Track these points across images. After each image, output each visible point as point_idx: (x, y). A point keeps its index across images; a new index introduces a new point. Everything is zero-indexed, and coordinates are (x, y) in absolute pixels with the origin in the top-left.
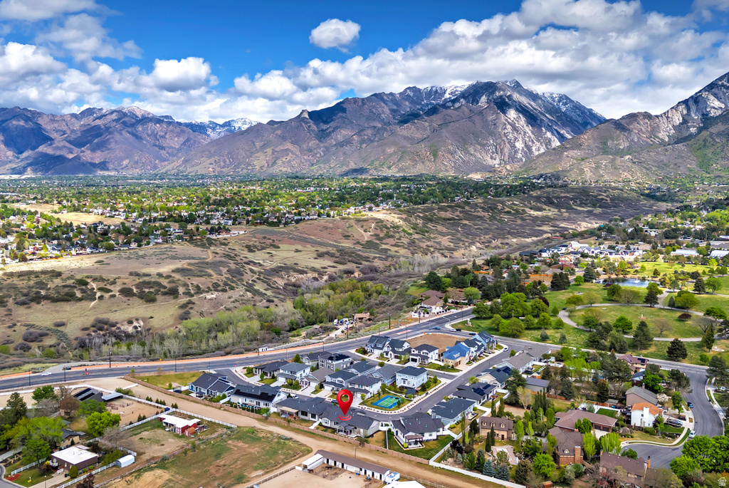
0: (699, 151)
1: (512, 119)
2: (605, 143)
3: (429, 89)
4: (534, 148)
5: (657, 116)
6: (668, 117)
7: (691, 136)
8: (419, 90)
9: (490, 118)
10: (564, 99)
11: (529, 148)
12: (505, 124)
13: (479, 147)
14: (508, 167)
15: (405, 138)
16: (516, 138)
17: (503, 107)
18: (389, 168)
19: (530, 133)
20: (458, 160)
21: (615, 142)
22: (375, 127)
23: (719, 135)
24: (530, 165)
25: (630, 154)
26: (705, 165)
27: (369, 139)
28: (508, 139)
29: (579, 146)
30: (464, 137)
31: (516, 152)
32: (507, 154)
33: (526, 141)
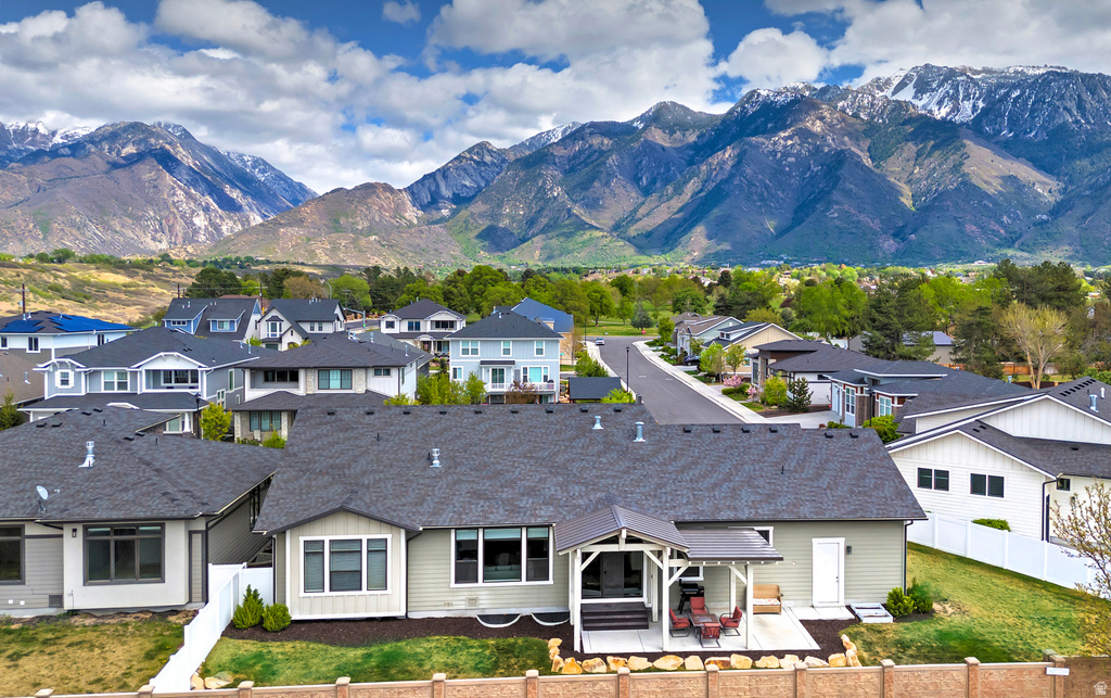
0: (461, 235)
2: (336, 221)
4: (224, 228)
5: (400, 190)
7: (442, 220)
8: (2, 126)
9: (147, 176)
10: (260, 162)
11: (217, 228)
12: (174, 188)
13: (131, 222)
14: (190, 249)
19: (215, 205)
20: (91, 238)
21: (350, 220)
23: (481, 215)
24: (226, 247)
25: (376, 234)
28: (180, 211)
29: (300, 222)
30: (100, 203)
31: (196, 231)
32: (180, 235)
33: (210, 216)
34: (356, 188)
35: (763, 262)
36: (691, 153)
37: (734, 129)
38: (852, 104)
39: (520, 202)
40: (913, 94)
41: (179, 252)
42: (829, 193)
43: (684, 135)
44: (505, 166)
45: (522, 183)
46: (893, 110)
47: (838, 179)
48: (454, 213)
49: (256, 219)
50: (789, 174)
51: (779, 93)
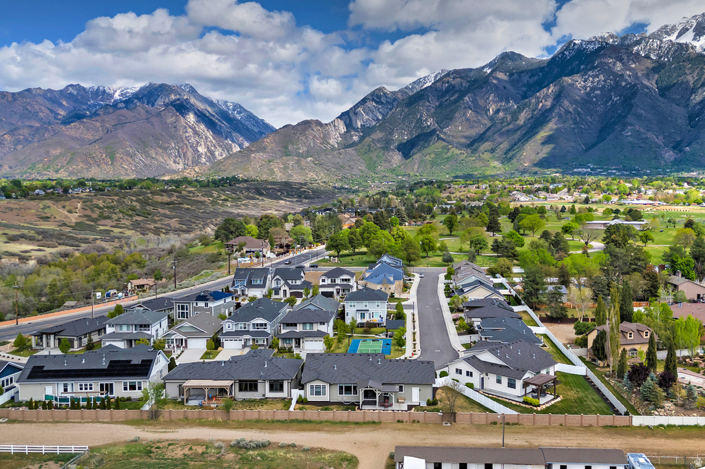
0: (366, 155)
1: (192, 123)
2: (286, 148)
3: (96, 88)
4: (217, 153)
5: (326, 124)
6: (335, 126)
7: (353, 144)
8: (84, 89)
9: (170, 120)
10: (237, 107)
11: (212, 153)
12: (186, 128)
13: (161, 151)
14: (197, 170)
15: (73, 139)
16: (198, 143)
17: (181, 110)
18: (57, 171)
19: (211, 137)
20: (139, 163)
21: (295, 146)
22: (31, 127)
23: (379, 141)
24: (218, 167)
25: (311, 157)
26: (372, 167)
27: (26, 140)
28: (190, 143)
29: (264, 149)
30: (143, 139)
31: (200, 156)
32: (190, 158)
33: (208, 145)
34: (299, 124)
35: (575, 170)
36: (525, 89)
37: (556, 70)
38: (645, 48)
39: (405, 130)
40: (692, 37)
41: (191, 171)
42: (625, 117)
43: (520, 76)
44: (395, 104)
45: (406, 116)
46: (676, 51)
47: (632, 106)
48: (362, 139)
49: (236, 149)
50: (596, 103)
51: (589, 42)
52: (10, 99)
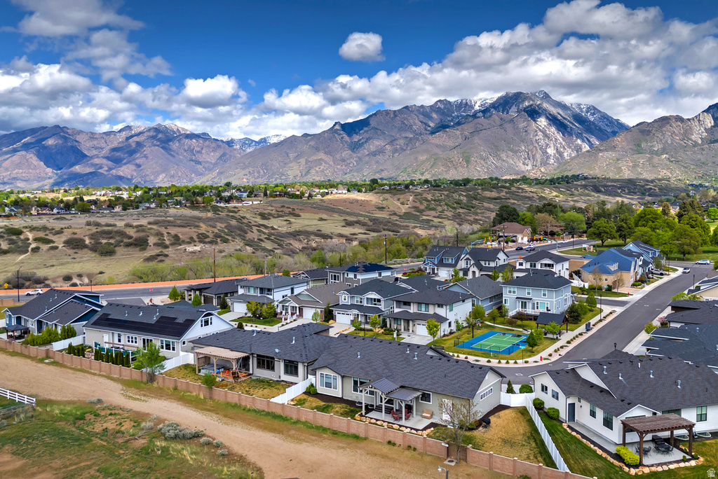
1: (543, 126)
2: (639, 145)
3: (460, 101)
4: (565, 154)
5: (689, 120)
6: (699, 121)
8: (450, 102)
9: (522, 125)
10: (592, 109)
11: (561, 154)
12: (537, 131)
13: (512, 154)
14: (543, 170)
15: (437, 146)
17: (533, 115)
18: (422, 174)
19: (561, 139)
20: (491, 165)
21: (649, 144)
22: (406, 138)
24: (564, 167)
25: (667, 154)
27: (402, 149)
28: (539, 145)
29: (614, 148)
30: (496, 144)
31: (548, 157)
32: (539, 160)
33: (557, 147)
34: (655, 121)
41: (537, 172)
49: (586, 147)
52: (392, 116)
